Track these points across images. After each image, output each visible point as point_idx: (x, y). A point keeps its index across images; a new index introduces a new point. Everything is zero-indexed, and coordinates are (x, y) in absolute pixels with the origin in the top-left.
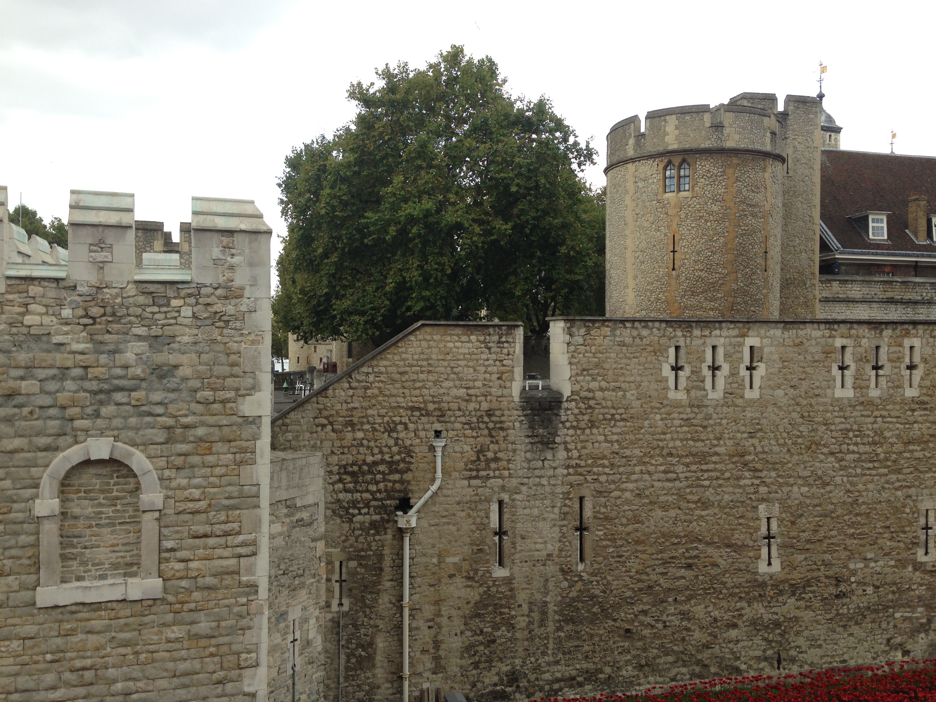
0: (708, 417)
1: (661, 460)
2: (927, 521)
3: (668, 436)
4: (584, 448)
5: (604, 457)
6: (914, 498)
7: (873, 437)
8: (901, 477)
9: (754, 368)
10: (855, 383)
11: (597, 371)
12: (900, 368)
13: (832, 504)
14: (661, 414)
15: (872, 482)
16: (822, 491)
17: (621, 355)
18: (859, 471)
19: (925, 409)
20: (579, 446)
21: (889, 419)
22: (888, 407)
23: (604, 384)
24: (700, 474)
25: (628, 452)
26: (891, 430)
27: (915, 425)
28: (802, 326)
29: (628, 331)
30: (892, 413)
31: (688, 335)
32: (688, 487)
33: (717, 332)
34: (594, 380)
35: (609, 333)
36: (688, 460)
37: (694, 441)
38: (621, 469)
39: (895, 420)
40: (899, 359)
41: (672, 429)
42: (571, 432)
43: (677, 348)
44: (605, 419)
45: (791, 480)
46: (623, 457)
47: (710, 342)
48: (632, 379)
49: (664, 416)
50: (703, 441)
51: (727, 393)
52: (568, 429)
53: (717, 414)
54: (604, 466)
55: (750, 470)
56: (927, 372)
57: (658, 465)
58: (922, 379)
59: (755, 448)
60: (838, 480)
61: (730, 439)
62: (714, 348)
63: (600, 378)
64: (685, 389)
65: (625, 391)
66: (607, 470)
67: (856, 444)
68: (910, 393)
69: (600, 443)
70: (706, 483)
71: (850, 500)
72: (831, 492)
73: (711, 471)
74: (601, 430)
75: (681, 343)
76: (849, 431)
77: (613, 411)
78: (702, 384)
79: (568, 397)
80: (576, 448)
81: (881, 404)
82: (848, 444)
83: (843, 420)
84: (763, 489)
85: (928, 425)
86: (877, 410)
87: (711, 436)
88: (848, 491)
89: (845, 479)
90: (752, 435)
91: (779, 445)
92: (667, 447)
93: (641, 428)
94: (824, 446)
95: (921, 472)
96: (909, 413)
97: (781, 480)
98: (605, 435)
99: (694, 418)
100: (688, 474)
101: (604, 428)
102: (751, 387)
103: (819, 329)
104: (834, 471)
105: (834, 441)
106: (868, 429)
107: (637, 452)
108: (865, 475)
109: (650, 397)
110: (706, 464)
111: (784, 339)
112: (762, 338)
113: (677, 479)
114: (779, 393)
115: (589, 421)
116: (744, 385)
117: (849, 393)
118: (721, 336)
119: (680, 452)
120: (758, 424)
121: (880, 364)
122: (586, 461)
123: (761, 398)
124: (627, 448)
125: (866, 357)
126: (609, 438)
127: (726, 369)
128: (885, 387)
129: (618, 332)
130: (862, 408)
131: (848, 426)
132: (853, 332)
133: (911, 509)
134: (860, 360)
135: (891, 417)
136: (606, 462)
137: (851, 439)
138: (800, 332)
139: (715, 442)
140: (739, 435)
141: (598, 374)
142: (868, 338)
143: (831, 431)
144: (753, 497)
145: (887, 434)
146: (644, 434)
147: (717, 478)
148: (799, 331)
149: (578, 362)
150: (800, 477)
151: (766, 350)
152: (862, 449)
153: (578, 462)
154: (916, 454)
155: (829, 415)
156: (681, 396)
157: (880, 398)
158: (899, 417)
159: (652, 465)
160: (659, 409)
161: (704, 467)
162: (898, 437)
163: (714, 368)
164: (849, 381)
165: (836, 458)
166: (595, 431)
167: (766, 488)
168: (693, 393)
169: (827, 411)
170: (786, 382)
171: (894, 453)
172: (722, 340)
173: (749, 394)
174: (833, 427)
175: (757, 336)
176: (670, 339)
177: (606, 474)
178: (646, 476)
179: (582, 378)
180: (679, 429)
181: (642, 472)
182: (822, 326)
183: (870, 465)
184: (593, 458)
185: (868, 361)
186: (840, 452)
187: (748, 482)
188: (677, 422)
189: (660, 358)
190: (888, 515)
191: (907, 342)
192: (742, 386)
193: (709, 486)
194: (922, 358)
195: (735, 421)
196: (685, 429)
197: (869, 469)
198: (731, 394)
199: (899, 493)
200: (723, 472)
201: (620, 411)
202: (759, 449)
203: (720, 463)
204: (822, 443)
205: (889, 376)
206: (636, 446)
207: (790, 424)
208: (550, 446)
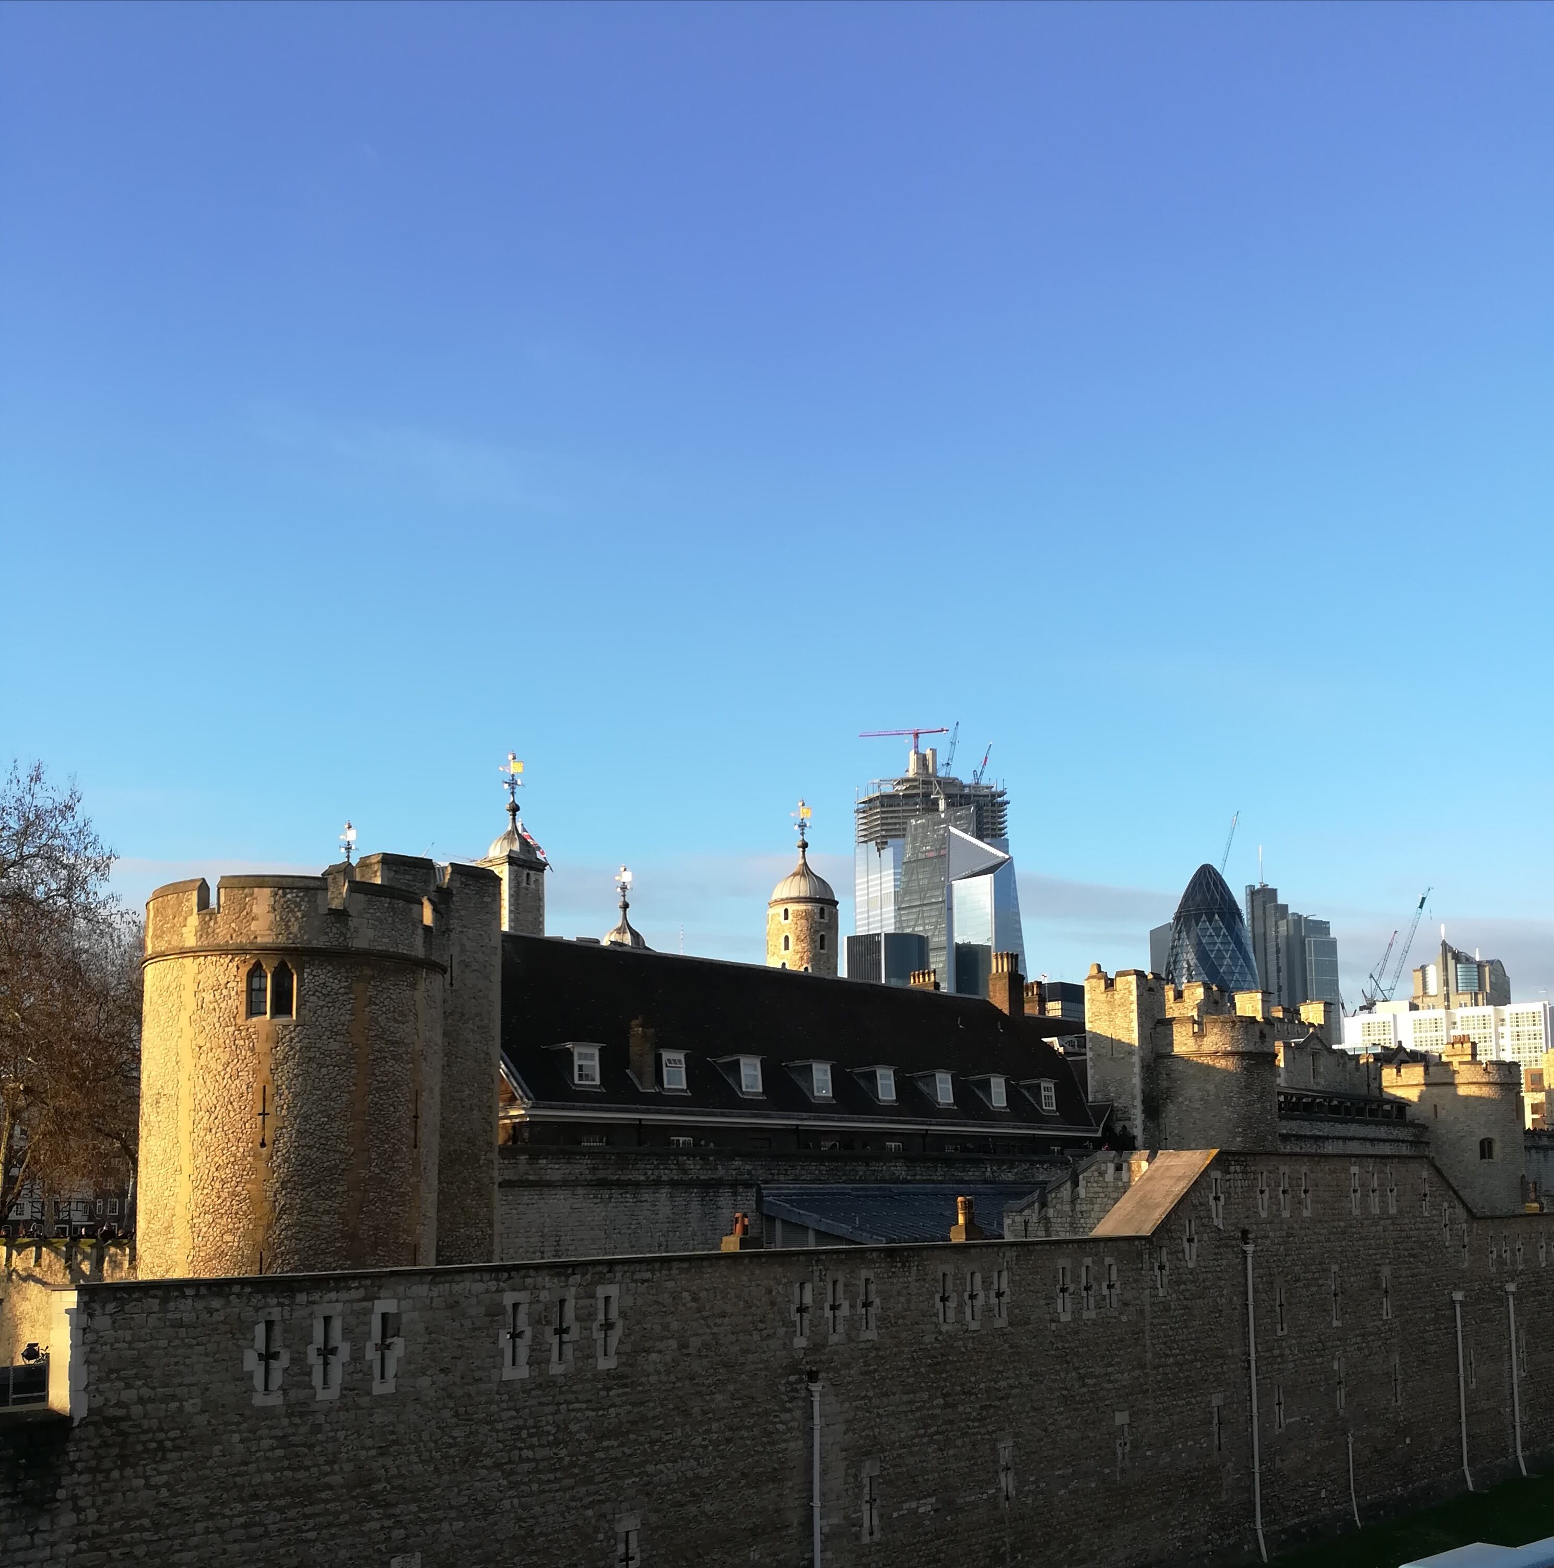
0: (316, 1429)
1: (239, 1507)
2: (627, 1549)
3: (252, 1467)
4: (107, 1503)
5: (143, 1514)
6: (610, 1517)
7: (553, 1435)
8: (592, 1488)
9: (388, 1347)
10: (530, 1356)
11: (134, 1371)
12: (591, 1329)
13: (497, 1541)
14: (240, 1432)
15: (553, 1500)
16: (483, 1523)
17: (176, 1342)
18: (535, 1487)
19: (625, 1386)
20: (100, 1501)
21: (576, 1405)
22: (574, 1388)
23: (146, 1392)
24: (303, 1522)
25: (184, 1501)
26: (580, 1421)
27: (612, 1410)
28: (458, 1278)
29: (190, 1301)
30: (580, 1397)
31: (287, 1302)
32: (282, 1545)
33: (333, 1295)
34: (128, 1386)
35: (156, 1308)
36: (283, 1502)
37: (294, 1470)
38: (171, 1531)
39: (584, 1406)
40: (591, 1316)
41: (258, 1454)
42: (85, 1478)
43: (269, 1325)
44: (146, 1450)
45: (440, 1514)
46: (176, 1510)
47: (322, 1310)
48: (193, 1379)
49: (245, 1435)
50: (307, 1468)
51: (346, 1389)
52: (80, 1473)
53: (330, 1423)
54: (142, 1529)
55: (379, 1507)
56: (627, 1331)
57: (234, 1516)
58: (621, 1342)
59: (387, 1471)
60: (506, 1504)
61: (349, 1460)
62: (327, 1320)
63: (140, 1383)
64: (280, 1388)
65: (181, 1401)
66: (147, 1535)
67: (531, 1447)
68: (605, 1364)
69: (136, 1490)
70: (312, 1535)
71: (523, 1532)
72: (496, 1524)
73: (318, 1515)
74: (140, 1469)
75: (276, 1314)
76: (520, 1428)
77: (162, 1436)
78: (307, 1378)
79: (82, 1419)
80: (93, 1505)
81: (565, 1385)
82: (521, 1449)
83: (513, 1413)
84: (398, 1534)
85: (629, 1407)
86: (561, 1393)
87: (321, 1460)
88: (520, 1519)
89: (516, 1501)
90: (383, 1452)
91: (421, 1461)
92: (250, 1485)
93: (208, 1458)
94: (487, 1455)
95: (619, 1478)
96: (603, 1393)
97: (424, 1516)
98: (147, 1478)
99: (294, 1434)
100: (283, 1525)
101: (145, 1466)
102: (383, 1377)
103: (482, 1281)
104: (501, 1492)
105: (501, 1446)
106: (548, 1423)
107: (201, 1499)
108: (542, 1492)
109: (223, 1406)
110: (311, 1504)
111: (432, 1298)
112: (399, 1300)
113: (266, 1534)
114: (424, 1381)
115: (119, 1456)
116: (372, 1375)
117: (523, 1372)
118: (337, 1301)
119: (270, 1491)
120: (392, 1433)
121: (565, 1326)
122: (111, 1524)
123: (397, 1391)
124: (183, 1494)
125: (546, 1316)
126: (153, 1481)
127: (344, 1350)
128: (570, 1358)
129: (172, 1305)
130: (540, 1392)
131: (521, 1422)
132: (529, 1281)
133: (605, 1534)
134: (538, 1321)
135: (579, 1402)
136: (146, 1522)
137: (524, 1441)
138: (457, 1288)
139: (327, 1468)
140: (363, 1453)
141: (136, 1377)
142: (549, 1289)
143: (497, 1431)
144: (383, 1547)
145: (573, 1427)
146: (212, 1469)
147: (329, 1525)
148: (454, 1285)
149: (103, 1359)
150: (451, 1507)
151: (405, 1318)
152: (541, 1453)
153: (95, 1527)
154: (613, 1453)
155: (494, 1408)
156: (275, 1400)
157: (565, 1375)
158: (590, 1401)
159: (224, 1517)
160: (238, 1424)
161: (308, 1510)
162: (588, 1430)
163: (327, 1352)
164: (523, 1354)
165: (503, 1472)
166: (129, 1472)
167: (402, 1531)
168: (293, 1393)
169: (491, 1402)
170: (433, 1364)
171: (582, 1455)
172: (339, 1306)
173: (378, 1389)
174: (499, 1426)
175: (392, 1298)
176: (257, 1309)
177: (145, 1541)
178: (215, 1537)
179: (108, 1384)
180: (269, 1454)
181: (207, 1531)
182: (486, 1277)
183: (551, 1476)
184: (122, 1519)
185: (549, 1323)
186: (510, 1462)
187: (376, 1525)
188: (266, 1443)
189: (241, 1342)
190: (575, 1547)
191: (601, 1291)
192: (369, 1374)
193: (315, 1540)
194: (620, 1313)
195: (357, 1432)
196: (280, 1452)
197: (549, 1481)
198: (351, 1390)
199: (590, 1512)
200: (337, 1515)
201: (172, 1434)
202: (394, 1471)
203: (334, 1500)
204: (484, 1451)
205: (577, 1341)
206: (200, 1488)
207: (439, 1428)
208: (46, 1506)
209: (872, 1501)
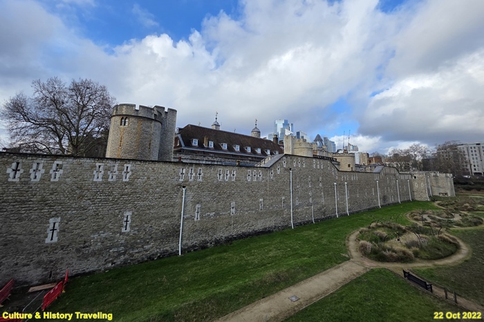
0: (30, 187)
2: (127, 219)
3: (5, 195)
6: (123, 212)
7: (108, 194)
8: (118, 206)
9: (58, 171)
12: (122, 173)
13: (87, 216)
15: (105, 208)
16: (82, 212)
18: (100, 204)
19: (130, 185)
21: (115, 188)
22: (115, 184)
24: (21, 209)
26: (116, 191)
27: (126, 190)
30: (117, 186)
31: (24, 159)
32: (12, 214)
33: (41, 159)
36: (14, 204)
37: (20, 196)
40: (122, 170)
41: (8, 192)
43: (18, 163)
45: (69, 209)
49: (4, 187)
50: (25, 196)
53: (35, 187)
55: (48, 206)
56: (132, 174)
58: (130, 176)
60: (91, 208)
61: (40, 195)
62: (38, 164)
64: (19, 178)
67: (100, 196)
68: (125, 180)
70: (23, 212)
71: (95, 214)
72: (87, 212)
73: (27, 207)
75: (20, 161)
78: (29, 176)
83: (96, 188)
84: (53, 213)
85: (131, 189)
86: (111, 185)
87: (30, 195)
88: (95, 211)
89: (94, 207)
91: (64, 197)
92: (3, 199)
94: (86, 197)
95: (126, 204)
96: (124, 186)
97: (63, 209)
99: (21, 188)
100: (13, 209)
102: (55, 178)
103: (90, 160)
104: (89, 205)
105: (91, 195)
106: (106, 191)
108: (103, 206)
111: (73, 162)
113: (6, 211)
114: (68, 180)
116: (51, 177)
117: (100, 180)
119: (10, 201)
120: (56, 190)
123: (59, 181)
127: (43, 171)
128: (115, 178)
130: (105, 185)
131: (98, 190)
133: (120, 216)
134: (106, 170)
137: (98, 194)
140: (45, 194)
142: (110, 163)
143: (90, 192)
144: (48, 216)
145: (114, 193)
147: (30, 210)
148: (81, 160)
150: (73, 208)
151: (64, 165)
152: (103, 197)
154: (125, 199)
156: (17, 180)
157: (113, 181)
158: (120, 187)
161: (23, 206)
162: (118, 193)
164: (101, 176)
165: (91, 201)
168: (23, 179)
169: (89, 186)
170: (72, 176)
171: (116, 198)
172: (43, 161)
173: (53, 180)
175: (61, 161)
176: (14, 159)
185: (109, 170)
186: (93, 199)
187: (46, 210)
188: (11, 190)
189: (7, 166)
190: (111, 218)
191: (126, 165)
194: (131, 170)
195: (44, 189)
196: (16, 192)
197: (105, 204)
198: (43, 180)
199: (117, 211)
202: (54, 199)
203: (33, 204)
205: (117, 175)
207: (71, 190)
209: (198, 212)
